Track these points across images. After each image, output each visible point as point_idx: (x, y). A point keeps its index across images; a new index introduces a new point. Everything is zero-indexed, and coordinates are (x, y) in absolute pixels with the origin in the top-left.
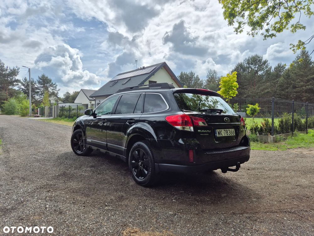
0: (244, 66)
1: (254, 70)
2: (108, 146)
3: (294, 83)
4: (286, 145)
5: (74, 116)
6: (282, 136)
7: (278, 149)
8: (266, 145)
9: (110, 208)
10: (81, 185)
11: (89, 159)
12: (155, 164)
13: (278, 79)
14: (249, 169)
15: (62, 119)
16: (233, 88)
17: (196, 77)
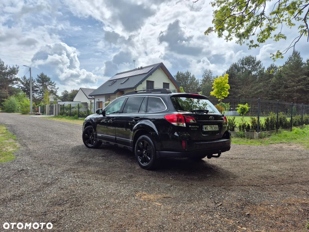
0: (238, 66)
1: (247, 70)
2: (117, 139)
3: (286, 83)
4: (269, 141)
5: (75, 114)
6: (267, 133)
7: (262, 144)
8: (252, 140)
9: (124, 182)
10: (98, 169)
11: (100, 151)
12: (156, 152)
13: (270, 80)
14: (232, 159)
15: (63, 117)
16: (225, 89)
17: (192, 77)
